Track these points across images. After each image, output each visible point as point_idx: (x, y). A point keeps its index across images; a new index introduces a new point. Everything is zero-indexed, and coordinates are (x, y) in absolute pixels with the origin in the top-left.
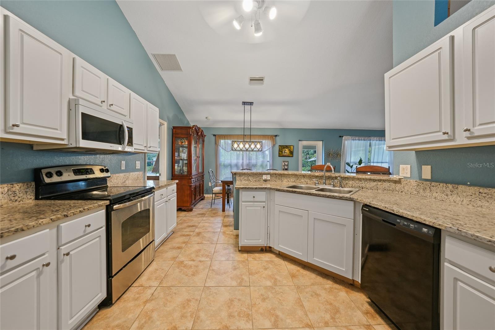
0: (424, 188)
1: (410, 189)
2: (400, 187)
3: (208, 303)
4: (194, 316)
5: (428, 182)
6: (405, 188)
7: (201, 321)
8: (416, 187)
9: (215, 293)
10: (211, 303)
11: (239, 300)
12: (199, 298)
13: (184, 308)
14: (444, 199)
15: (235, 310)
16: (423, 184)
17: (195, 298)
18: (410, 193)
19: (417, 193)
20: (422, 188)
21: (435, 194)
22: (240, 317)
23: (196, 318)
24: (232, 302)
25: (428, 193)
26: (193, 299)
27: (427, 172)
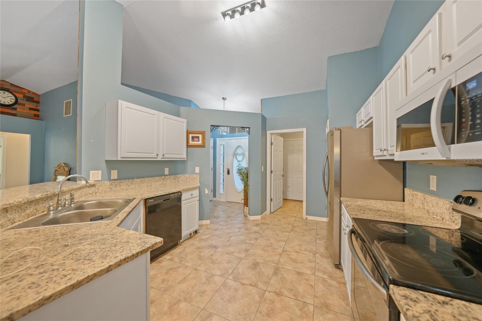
0: (116, 185)
1: (105, 189)
2: (94, 190)
3: (250, 306)
4: (263, 299)
5: (118, 181)
6: (99, 189)
7: (258, 294)
8: (109, 186)
9: (240, 315)
10: (248, 305)
11: (222, 299)
12: (258, 315)
13: (272, 310)
14: (127, 189)
15: (231, 293)
16: (115, 182)
17: (261, 315)
18: (104, 192)
19: (110, 190)
20: (114, 185)
21: (123, 187)
22: (230, 287)
23: (262, 297)
24: (229, 299)
25: (118, 188)
26: (264, 316)
27: (114, 174)
